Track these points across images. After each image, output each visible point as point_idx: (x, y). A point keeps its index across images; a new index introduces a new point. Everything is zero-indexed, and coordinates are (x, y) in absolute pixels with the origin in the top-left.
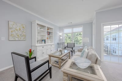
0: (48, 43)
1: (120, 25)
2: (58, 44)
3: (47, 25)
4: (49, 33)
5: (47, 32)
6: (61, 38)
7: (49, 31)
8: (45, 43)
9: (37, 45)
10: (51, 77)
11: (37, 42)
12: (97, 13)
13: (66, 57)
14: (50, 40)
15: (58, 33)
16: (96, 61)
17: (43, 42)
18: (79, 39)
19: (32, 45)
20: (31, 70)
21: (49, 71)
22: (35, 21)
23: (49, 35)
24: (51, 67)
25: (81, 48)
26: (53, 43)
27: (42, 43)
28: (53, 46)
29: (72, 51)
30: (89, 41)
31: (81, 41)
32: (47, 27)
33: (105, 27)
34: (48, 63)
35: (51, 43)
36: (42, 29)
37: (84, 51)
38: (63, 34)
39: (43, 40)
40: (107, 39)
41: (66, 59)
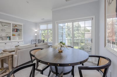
12: (53, 11)
14: (18, 37)
17: (8, 39)
23: (16, 31)
35: (19, 39)
36: (6, 26)
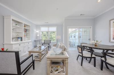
0: (24, 40)
1: (76, 29)
2: (35, 41)
3: (24, 22)
4: (26, 31)
5: (24, 29)
6: (38, 35)
7: (26, 28)
8: (22, 41)
9: (12, 43)
10: (34, 69)
11: (12, 40)
13: (44, 52)
14: (27, 37)
15: (35, 30)
16: (65, 50)
17: (20, 39)
18: (53, 36)
19: (4, 43)
20: (20, 62)
21: (32, 64)
22: (10, 16)
23: (26, 32)
24: (34, 60)
25: (55, 43)
26: (30, 41)
27: (17, 41)
28: (30, 43)
29: (49, 47)
30: (60, 38)
31: (54, 38)
32: (24, 24)
33: (69, 29)
34: (32, 56)
35: (28, 40)
36: (17, 26)
37: (58, 45)
38: (39, 32)
39: (18, 38)
40: (71, 37)
41: (45, 53)
